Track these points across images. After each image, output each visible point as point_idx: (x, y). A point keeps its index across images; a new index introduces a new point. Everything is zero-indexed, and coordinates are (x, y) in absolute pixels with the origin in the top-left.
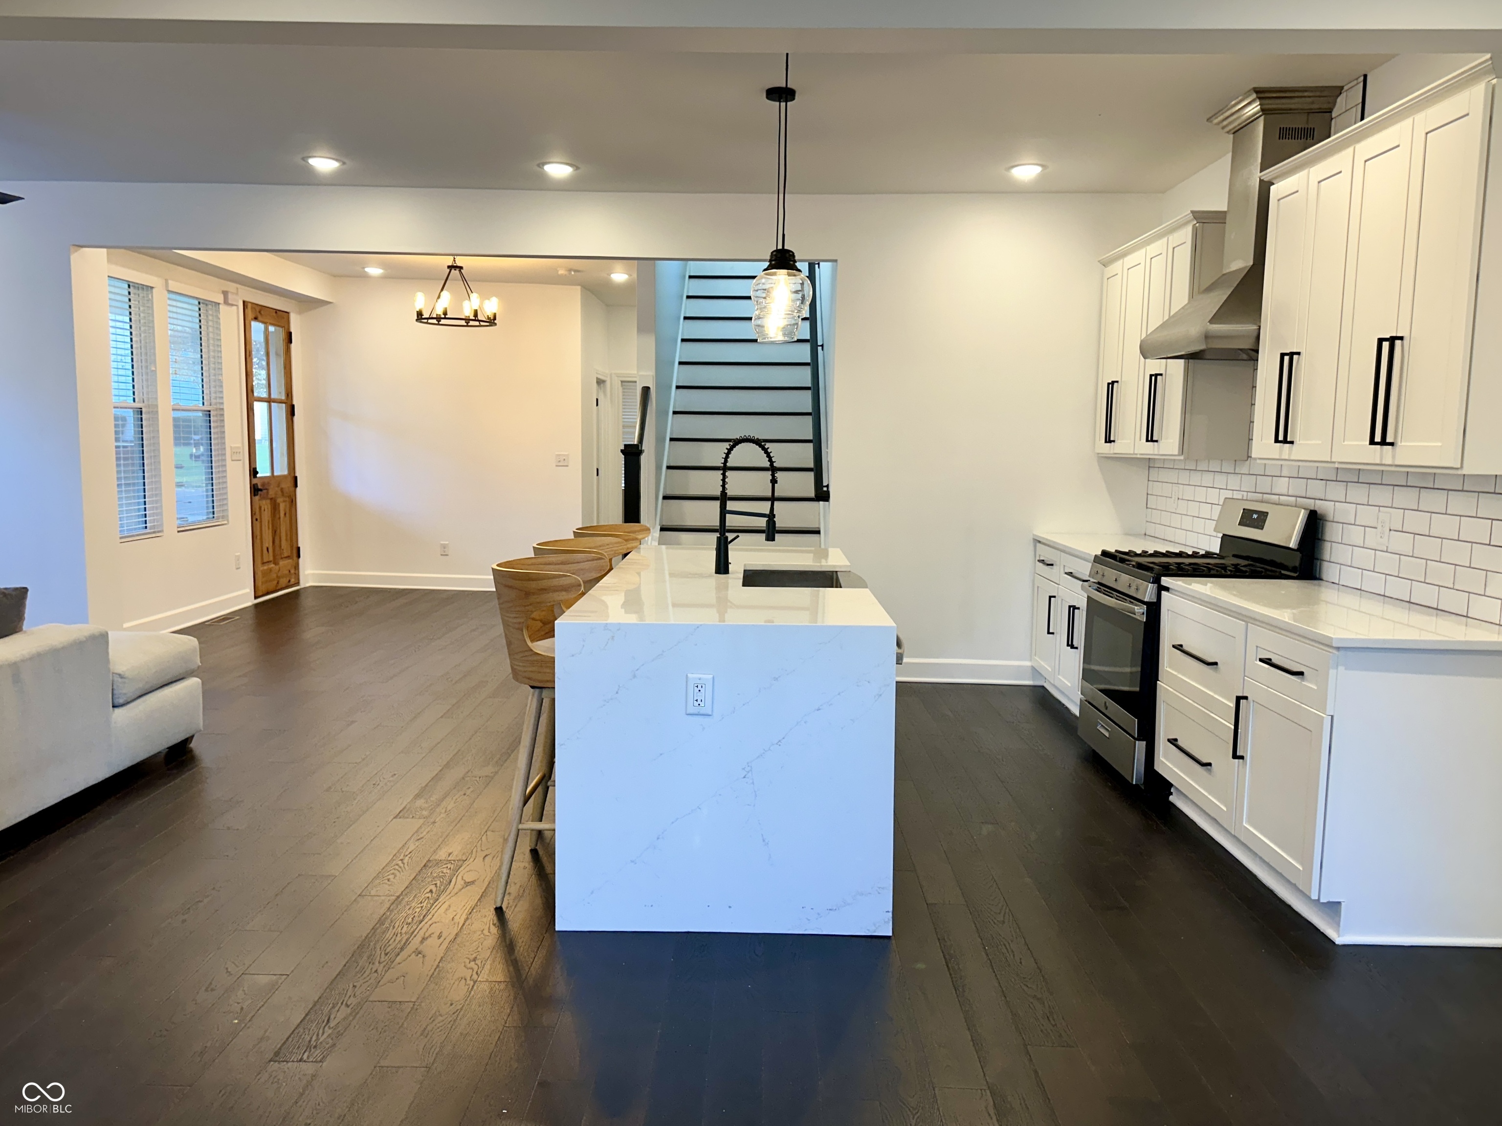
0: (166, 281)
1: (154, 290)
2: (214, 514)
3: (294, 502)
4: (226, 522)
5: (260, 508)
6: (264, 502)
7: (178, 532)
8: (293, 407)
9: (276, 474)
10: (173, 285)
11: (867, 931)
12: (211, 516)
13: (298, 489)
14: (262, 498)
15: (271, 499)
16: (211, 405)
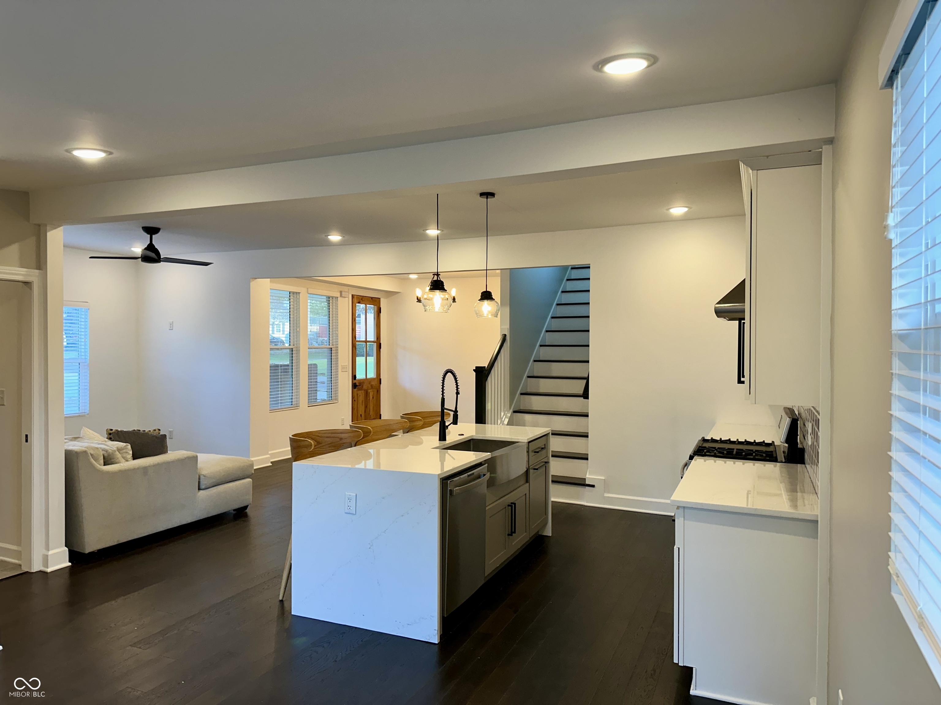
0: (308, 289)
1: (300, 294)
2: (332, 397)
3: (379, 391)
4: (337, 402)
5: (357, 394)
6: (360, 392)
7: (308, 406)
8: (380, 344)
9: (368, 377)
10: (310, 291)
11: (425, 639)
12: (331, 398)
13: (381, 385)
14: (359, 390)
15: (365, 390)
16: (333, 345)
